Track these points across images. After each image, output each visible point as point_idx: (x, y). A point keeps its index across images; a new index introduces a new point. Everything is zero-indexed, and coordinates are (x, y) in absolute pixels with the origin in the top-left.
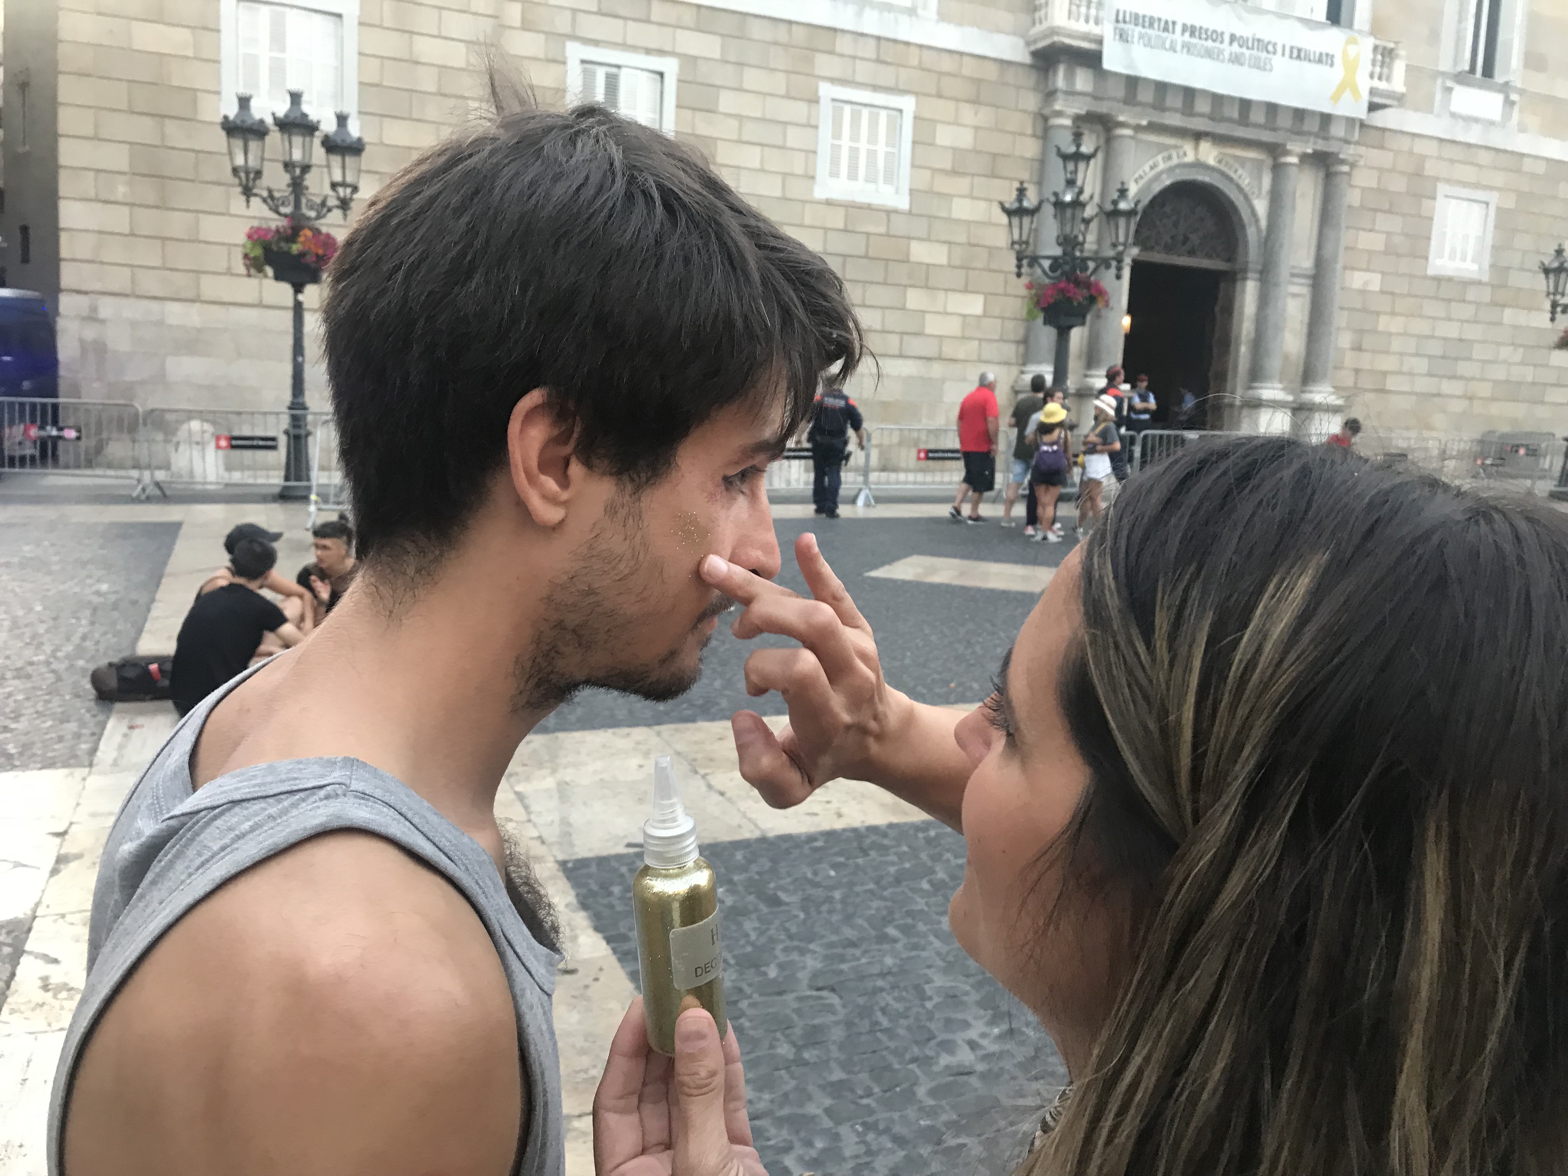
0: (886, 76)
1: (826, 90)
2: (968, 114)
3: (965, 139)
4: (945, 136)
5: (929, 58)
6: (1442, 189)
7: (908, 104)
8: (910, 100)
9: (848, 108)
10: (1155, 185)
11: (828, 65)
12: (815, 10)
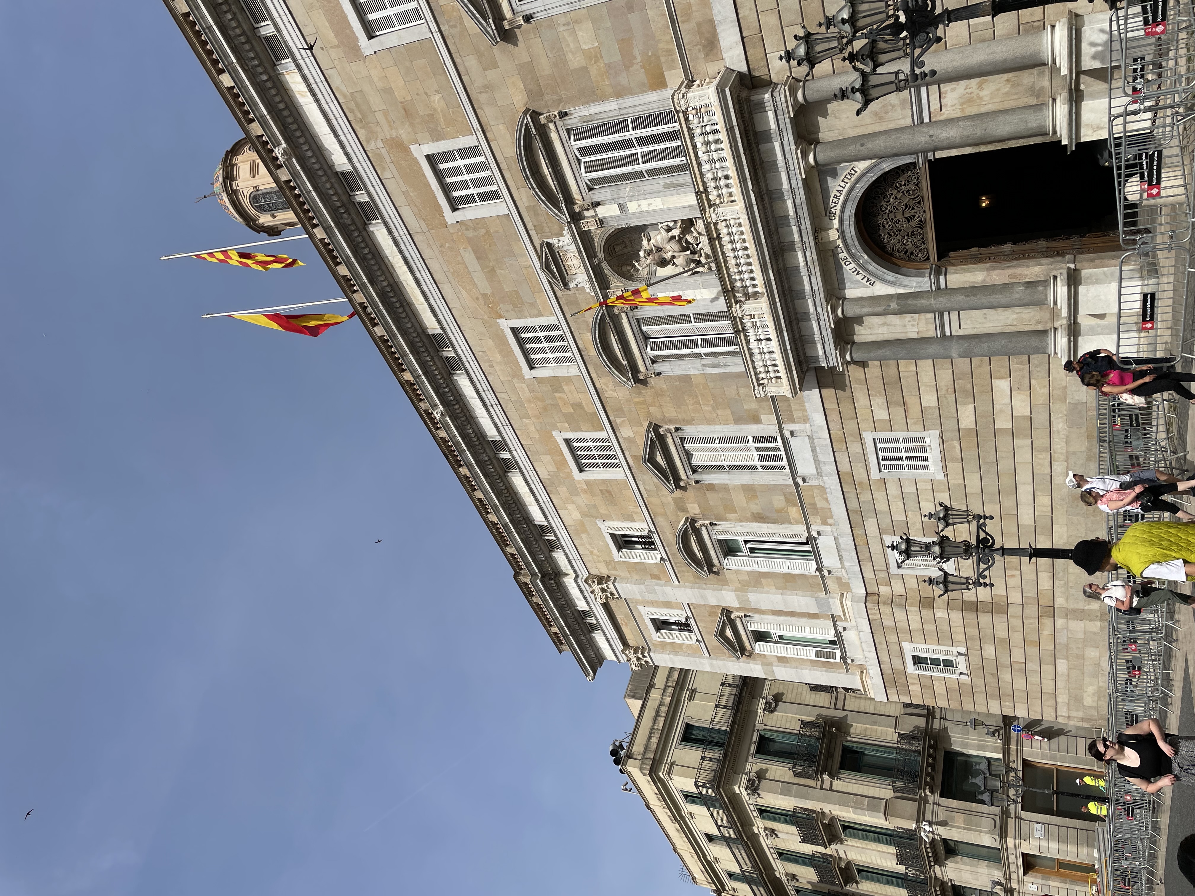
0: (855, 448)
1: (875, 474)
2: (861, 401)
3: (879, 402)
4: (881, 414)
5: (834, 426)
7: (868, 437)
8: (864, 434)
9: (882, 463)
10: (870, 268)
11: (860, 474)
12: (832, 483)
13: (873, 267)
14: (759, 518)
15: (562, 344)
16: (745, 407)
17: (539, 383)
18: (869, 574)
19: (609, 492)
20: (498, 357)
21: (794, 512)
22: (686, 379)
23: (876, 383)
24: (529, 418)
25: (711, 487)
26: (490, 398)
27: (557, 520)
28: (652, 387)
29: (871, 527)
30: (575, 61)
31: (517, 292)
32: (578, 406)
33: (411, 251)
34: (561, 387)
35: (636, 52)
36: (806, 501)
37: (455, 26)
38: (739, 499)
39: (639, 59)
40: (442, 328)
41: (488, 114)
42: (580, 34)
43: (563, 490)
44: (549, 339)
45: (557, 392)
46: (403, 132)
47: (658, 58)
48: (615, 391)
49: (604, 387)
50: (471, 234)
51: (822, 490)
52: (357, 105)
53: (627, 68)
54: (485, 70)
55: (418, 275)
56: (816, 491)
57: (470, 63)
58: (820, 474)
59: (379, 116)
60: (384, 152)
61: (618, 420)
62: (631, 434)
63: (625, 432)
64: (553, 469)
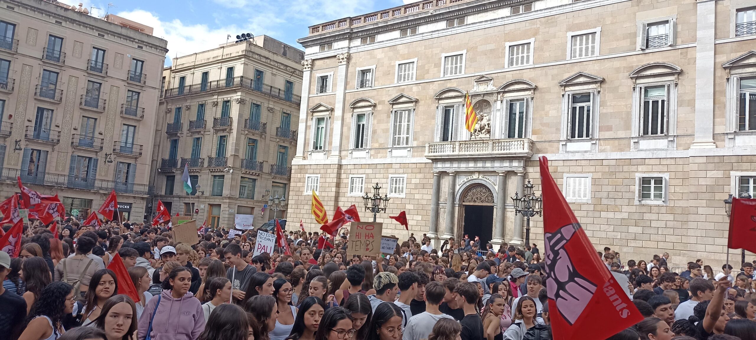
0: (401, 171)
1: (390, 176)
2: (419, 176)
3: (418, 181)
4: (413, 181)
5: (410, 165)
6: (565, 175)
7: (405, 176)
8: (406, 175)
9: (395, 179)
10: (464, 185)
11: (391, 171)
12: (388, 161)
13: (465, 186)
14: (374, 132)
15: (454, 72)
16: (420, 137)
17: (439, 58)
18: (349, 167)
19: (389, 74)
20: (452, 45)
21: (376, 145)
22: (434, 118)
23: (425, 181)
24: (425, 49)
25: (389, 117)
26: (435, 35)
27: (377, 47)
28: (432, 104)
29: (369, 171)
30: (547, 107)
31: (476, 61)
32: (428, 72)
33: (498, 23)
34: (436, 67)
35: (545, 128)
36: (381, 151)
37: (567, 70)
38: (383, 126)
39: (542, 128)
40: (467, 25)
41: (539, 71)
42: (554, 111)
43: (391, 54)
44: (456, 67)
45: (435, 65)
46: (539, 37)
47: (541, 134)
48: (432, 89)
49: (434, 85)
50: (500, 50)
51: (386, 157)
52: (553, 22)
53: (541, 124)
54: (552, 75)
55: (489, 22)
56: (385, 155)
57: (555, 71)
58: (392, 157)
59: (547, 29)
60: (535, 26)
61: (420, 87)
62: (413, 91)
63: (415, 88)
64: (401, 52)
